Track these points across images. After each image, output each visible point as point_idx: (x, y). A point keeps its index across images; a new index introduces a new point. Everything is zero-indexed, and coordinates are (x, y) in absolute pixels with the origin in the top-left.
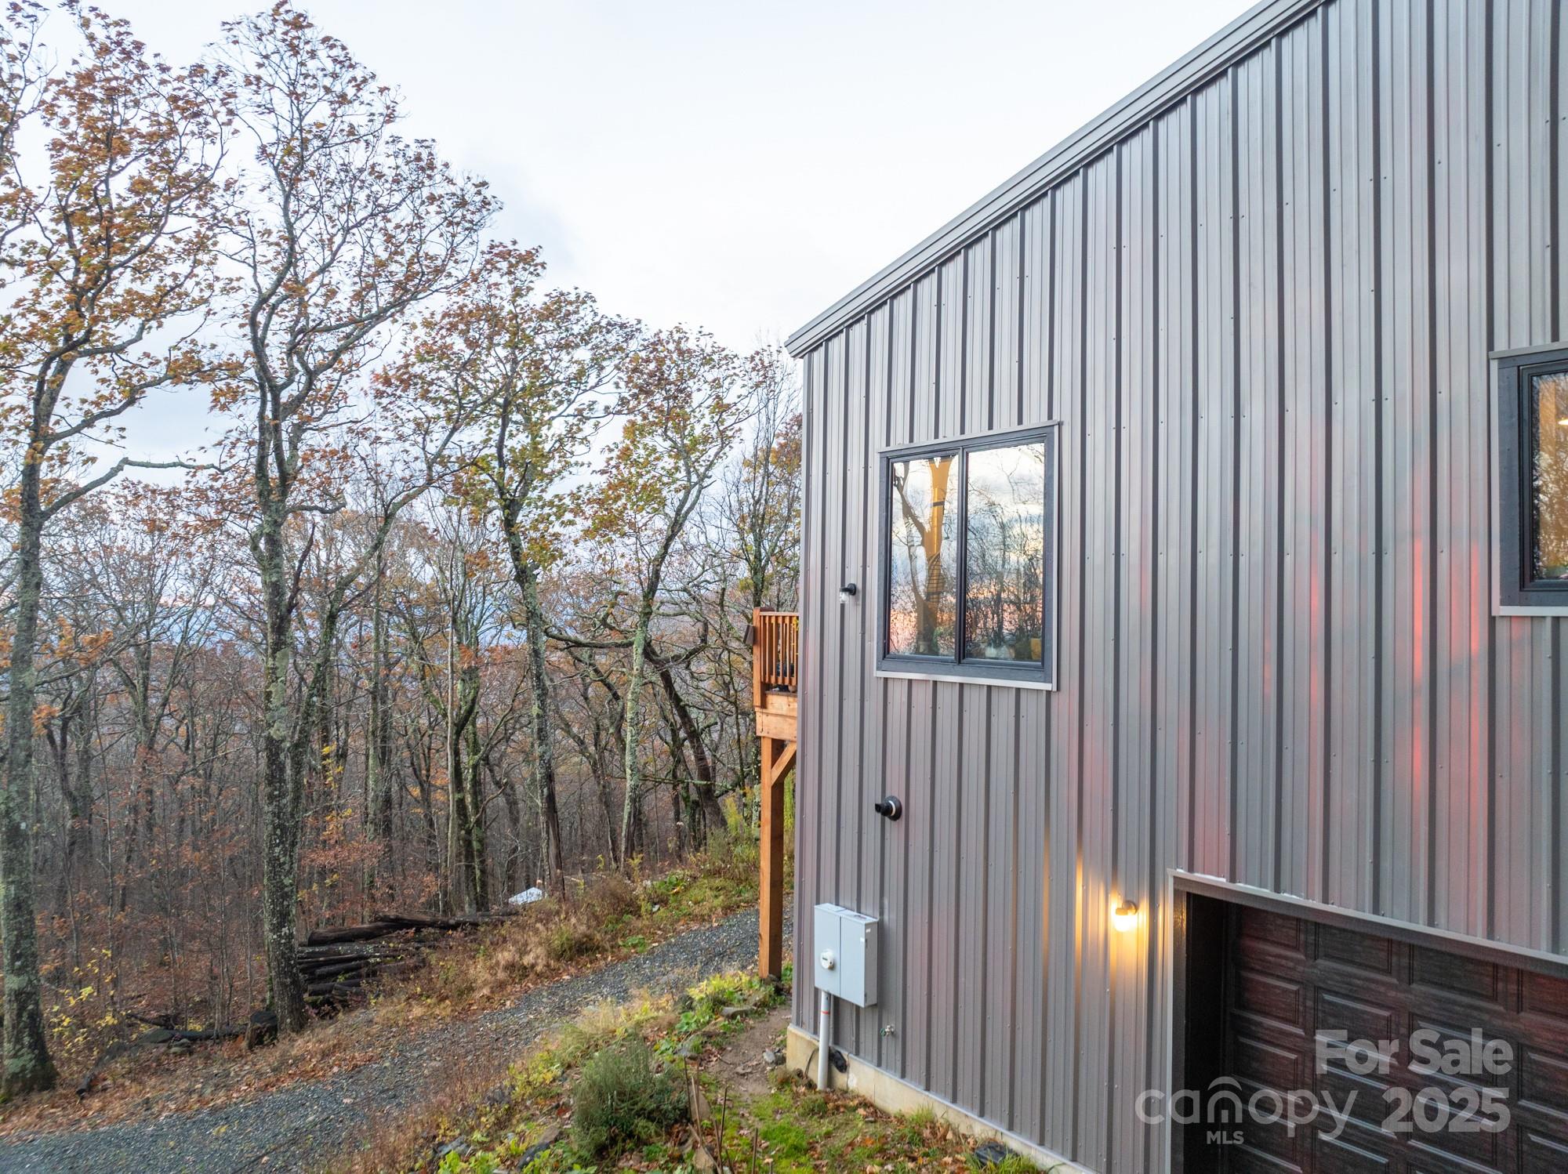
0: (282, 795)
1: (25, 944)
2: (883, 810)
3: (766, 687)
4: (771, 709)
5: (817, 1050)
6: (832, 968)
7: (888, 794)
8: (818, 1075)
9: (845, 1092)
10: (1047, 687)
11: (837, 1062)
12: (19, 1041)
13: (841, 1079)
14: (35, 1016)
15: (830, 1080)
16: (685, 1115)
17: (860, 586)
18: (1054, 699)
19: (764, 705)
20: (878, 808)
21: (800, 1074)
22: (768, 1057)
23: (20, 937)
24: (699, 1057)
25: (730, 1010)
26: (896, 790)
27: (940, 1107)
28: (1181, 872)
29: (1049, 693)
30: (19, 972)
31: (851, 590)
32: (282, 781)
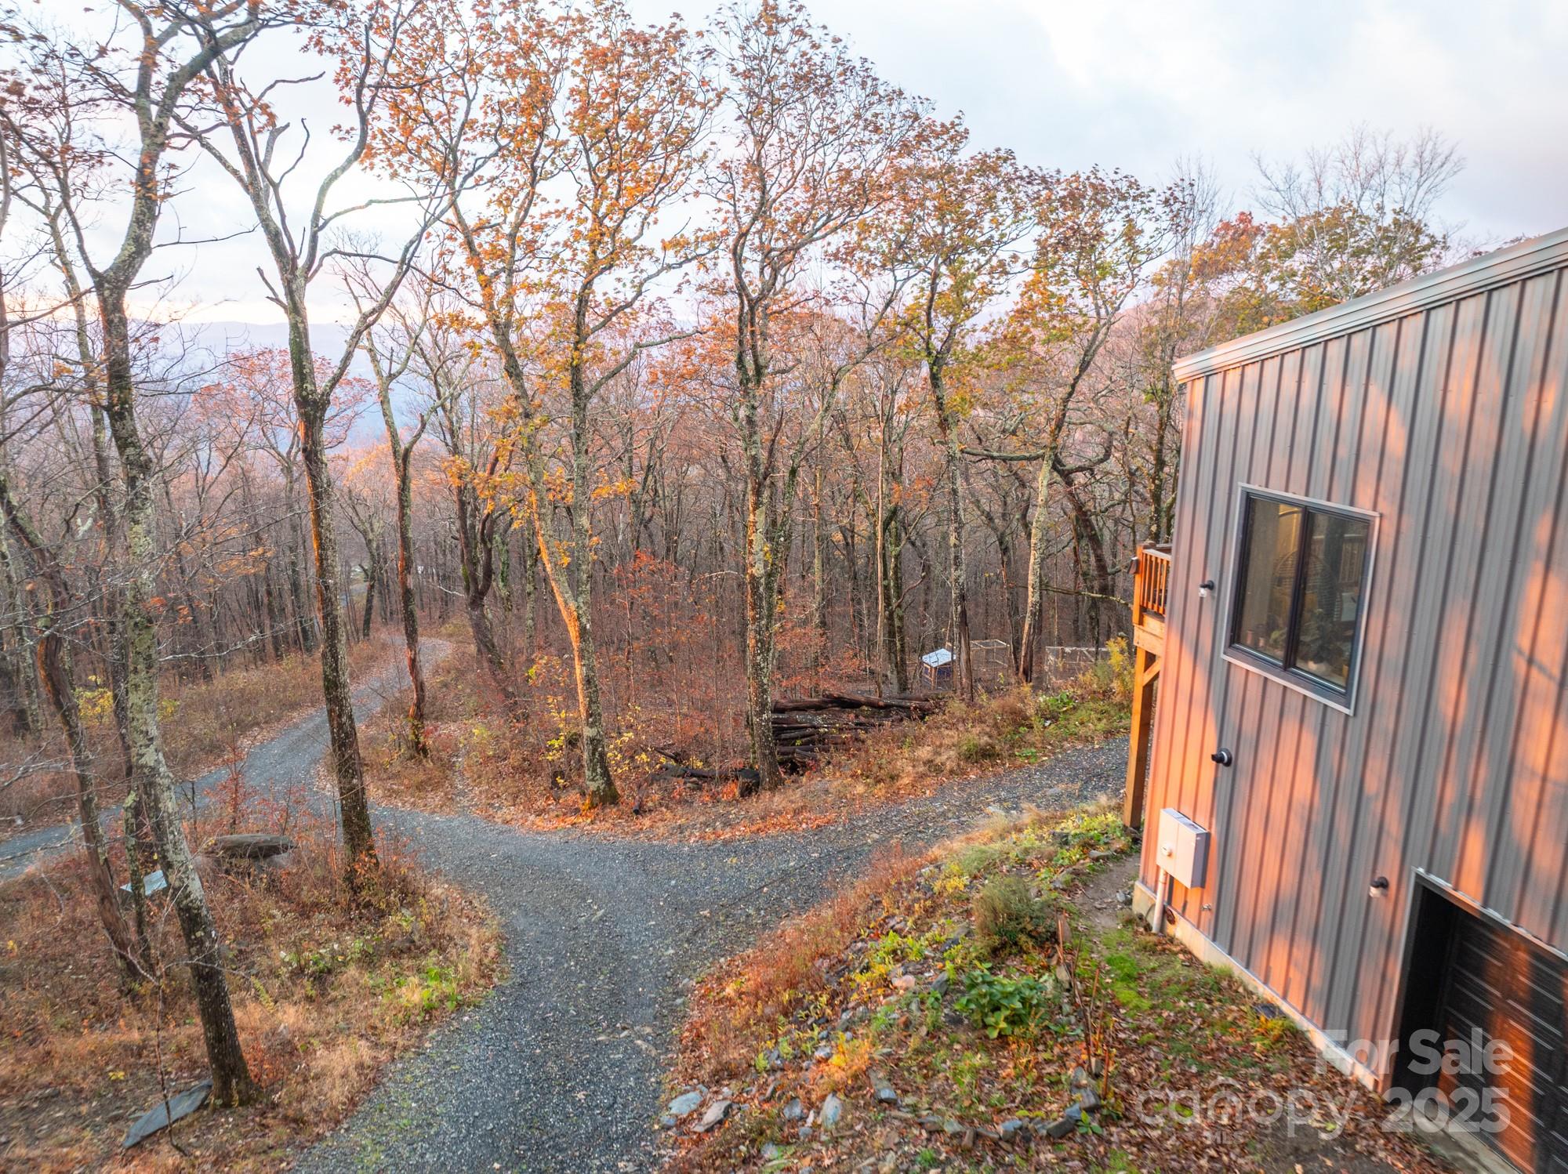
0: (761, 618)
1: (594, 707)
2: (1218, 759)
3: (1143, 610)
4: (1146, 628)
5: (1153, 906)
6: (1170, 855)
7: (1223, 746)
8: (1155, 920)
9: (1172, 940)
10: (1346, 711)
11: (1167, 916)
12: (594, 770)
13: (1170, 929)
14: (603, 755)
15: (1162, 928)
16: (1053, 936)
17: (1216, 584)
18: (1351, 721)
19: (1141, 623)
20: (1214, 757)
21: (1141, 917)
22: (1120, 897)
23: (591, 702)
24: (1069, 889)
25: (1095, 853)
26: (1229, 744)
27: (1237, 968)
28: (1421, 870)
29: (1347, 716)
30: (592, 725)
31: (1209, 586)
32: (761, 607)
